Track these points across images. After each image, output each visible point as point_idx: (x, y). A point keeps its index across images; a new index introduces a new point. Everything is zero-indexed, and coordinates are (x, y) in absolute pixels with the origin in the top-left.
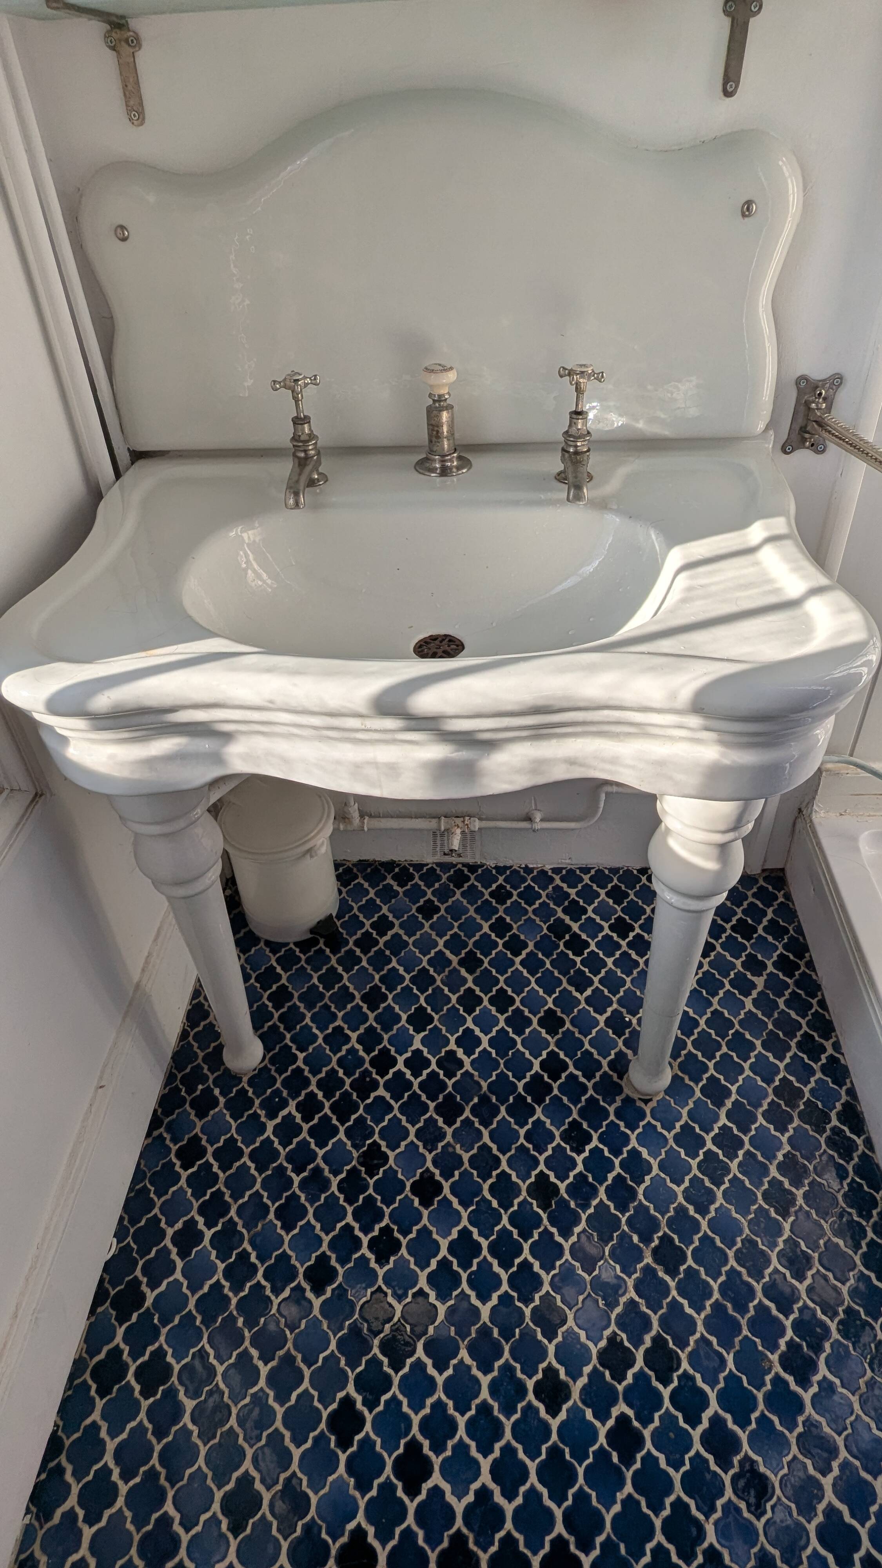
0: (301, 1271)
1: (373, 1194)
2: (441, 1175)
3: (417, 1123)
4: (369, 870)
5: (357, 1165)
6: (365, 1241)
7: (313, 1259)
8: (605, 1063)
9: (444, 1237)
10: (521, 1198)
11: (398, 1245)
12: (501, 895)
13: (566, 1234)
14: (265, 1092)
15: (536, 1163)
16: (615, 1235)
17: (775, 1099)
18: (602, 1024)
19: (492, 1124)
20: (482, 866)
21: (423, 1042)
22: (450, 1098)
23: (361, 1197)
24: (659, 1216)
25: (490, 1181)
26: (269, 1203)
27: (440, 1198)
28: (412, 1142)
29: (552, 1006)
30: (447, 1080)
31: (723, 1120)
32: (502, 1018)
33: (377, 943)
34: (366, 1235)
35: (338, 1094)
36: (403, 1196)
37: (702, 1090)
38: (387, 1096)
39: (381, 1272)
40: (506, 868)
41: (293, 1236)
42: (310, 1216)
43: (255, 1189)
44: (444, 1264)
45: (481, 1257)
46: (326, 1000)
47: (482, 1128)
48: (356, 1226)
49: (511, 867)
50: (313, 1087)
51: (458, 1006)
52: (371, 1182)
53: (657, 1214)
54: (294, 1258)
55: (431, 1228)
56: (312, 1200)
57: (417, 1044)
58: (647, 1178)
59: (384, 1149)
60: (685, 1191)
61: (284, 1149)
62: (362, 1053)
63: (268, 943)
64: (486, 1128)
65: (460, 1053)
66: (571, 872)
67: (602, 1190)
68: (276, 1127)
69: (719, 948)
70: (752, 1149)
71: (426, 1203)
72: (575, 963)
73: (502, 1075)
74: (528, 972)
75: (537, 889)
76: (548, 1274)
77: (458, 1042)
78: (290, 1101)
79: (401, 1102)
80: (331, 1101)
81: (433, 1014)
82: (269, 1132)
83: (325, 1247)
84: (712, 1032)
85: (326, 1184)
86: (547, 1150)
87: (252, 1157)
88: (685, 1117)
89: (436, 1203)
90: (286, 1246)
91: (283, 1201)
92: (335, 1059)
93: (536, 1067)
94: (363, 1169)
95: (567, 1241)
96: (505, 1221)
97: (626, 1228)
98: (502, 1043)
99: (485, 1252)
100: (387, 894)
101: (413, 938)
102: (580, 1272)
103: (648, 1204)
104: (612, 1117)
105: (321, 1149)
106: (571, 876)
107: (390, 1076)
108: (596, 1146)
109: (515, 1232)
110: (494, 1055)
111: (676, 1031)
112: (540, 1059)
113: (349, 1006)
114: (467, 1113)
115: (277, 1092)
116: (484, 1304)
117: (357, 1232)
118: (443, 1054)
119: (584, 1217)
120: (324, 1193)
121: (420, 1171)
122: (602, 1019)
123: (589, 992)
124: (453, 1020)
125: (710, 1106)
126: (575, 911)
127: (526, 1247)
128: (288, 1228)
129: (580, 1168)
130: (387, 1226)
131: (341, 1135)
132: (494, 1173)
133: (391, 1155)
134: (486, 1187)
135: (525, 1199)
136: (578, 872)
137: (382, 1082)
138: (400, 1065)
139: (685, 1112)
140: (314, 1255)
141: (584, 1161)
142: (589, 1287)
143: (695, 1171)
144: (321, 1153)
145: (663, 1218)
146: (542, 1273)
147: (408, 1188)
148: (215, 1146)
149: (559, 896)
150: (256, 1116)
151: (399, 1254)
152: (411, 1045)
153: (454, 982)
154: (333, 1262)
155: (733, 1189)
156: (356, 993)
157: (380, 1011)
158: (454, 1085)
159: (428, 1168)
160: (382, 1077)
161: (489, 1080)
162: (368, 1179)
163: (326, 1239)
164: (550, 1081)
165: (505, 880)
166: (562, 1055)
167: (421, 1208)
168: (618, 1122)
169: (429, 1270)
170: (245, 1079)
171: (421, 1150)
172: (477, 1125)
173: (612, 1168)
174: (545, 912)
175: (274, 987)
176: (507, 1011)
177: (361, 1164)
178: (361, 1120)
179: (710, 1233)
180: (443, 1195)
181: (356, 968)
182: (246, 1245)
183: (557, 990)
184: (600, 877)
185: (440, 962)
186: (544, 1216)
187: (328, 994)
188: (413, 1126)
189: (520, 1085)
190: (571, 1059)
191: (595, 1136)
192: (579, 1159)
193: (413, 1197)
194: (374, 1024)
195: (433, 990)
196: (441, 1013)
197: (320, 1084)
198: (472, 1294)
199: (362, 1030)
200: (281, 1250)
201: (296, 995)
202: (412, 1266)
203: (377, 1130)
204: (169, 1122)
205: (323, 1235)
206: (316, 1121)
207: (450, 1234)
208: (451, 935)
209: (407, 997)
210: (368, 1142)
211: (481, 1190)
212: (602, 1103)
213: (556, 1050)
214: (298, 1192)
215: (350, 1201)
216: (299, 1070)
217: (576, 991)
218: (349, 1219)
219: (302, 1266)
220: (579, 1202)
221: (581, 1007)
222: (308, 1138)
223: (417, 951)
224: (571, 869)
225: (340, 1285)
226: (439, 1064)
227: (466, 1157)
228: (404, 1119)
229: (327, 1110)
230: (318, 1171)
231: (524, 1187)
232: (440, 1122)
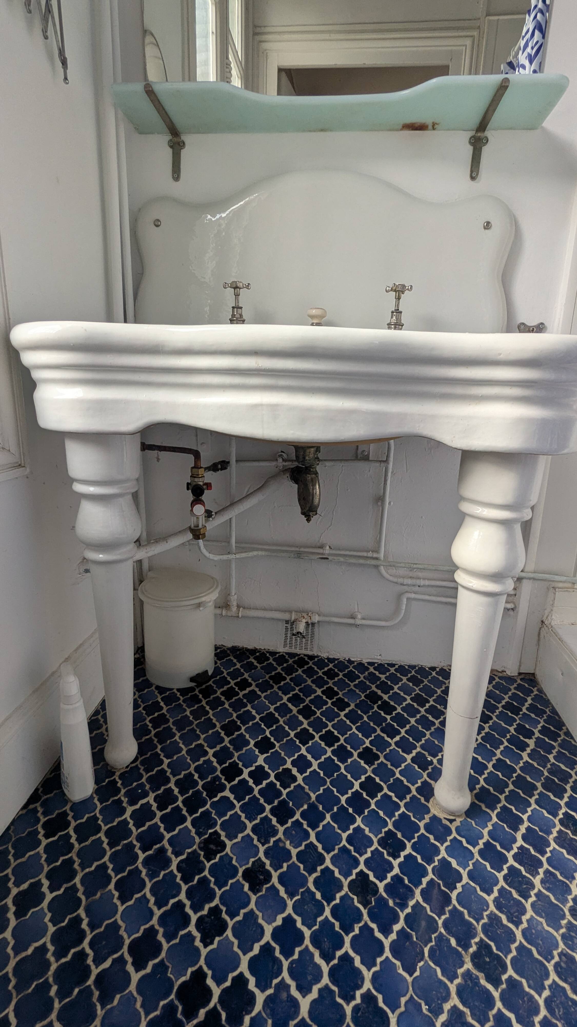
0: (127, 942)
1: (208, 876)
2: (271, 865)
3: (254, 820)
4: (238, 653)
5: (198, 850)
6: (194, 918)
7: (141, 931)
8: (413, 789)
9: (269, 923)
10: (343, 893)
11: (223, 927)
12: (331, 674)
13: (386, 931)
14: (132, 785)
15: (357, 863)
16: (433, 936)
17: (562, 829)
18: (409, 761)
19: (318, 827)
20: (317, 656)
21: (265, 760)
22: (283, 803)
23: (197, 878)
24: (474, 922)
25: (314, 875)
26: (112, 874)
27: (268, 885)
28: (248, 835)
29: (369, 745)
30: (282, 790)
31: (520, 842)
32: (329, 750)
33: (238, 694)
34: (195, 913)
35: (191, 792)
36: (234, 880)
37: (498, 816)
38: (232, 797)
39: (204, 952)
40: (334, 660)
41: (127, 907)
42: (147, 890)
43: (103, 861)
44: (267, 949)
45: (303, 947)
46: (194, 726)
47: (309, 829)
48: (188, 903)
49: (338, 659)
50: (172, 785)
51: (295, 739)
52: (208, 865)
53: (471, 920)
54: (123, 929)
55: (257, 912)
56: (151, 876)
57: (260, 761)
58: (459, 885)
59: (223, 838)
60: (496, 900)
61: (137, 830)
62: (215, 764)
63: (158, 688)
64: (313, 830)
65: (295, 771)
66: (381, 665)
67: (418, 892)
68: (134, 812)
69: (495, 718)
70: (550, 869)
71: (254, 889)
72: (386, 719)
73: (327, 790)
74: (350, 722)
75: (357, 673)
76: (369, 970)
77: (294, 763)
78: (151, 793)
79: (242, 802)
80: (184, 797)
81: (275, 742)
82: (127, 815)
83: (154, 921)
84: (499, 774)
85: (168, 862)
86: (366, 853)
87: (107, 834)
88: (486, 837)
89: (264, 890)
90: (118, 916)
91: (125, 874)
92: (193, 766)
93: (357, 786)
94: (202, 853)
95: (386, 938)
96: (327, 912)
97: (442, 930)
98: (328, 767)
99: (307, 942)
100: (250, 667)
101: (265, 694)
102: (401, 971)
103: (462, 909)
104: (422, 831)
105: (168, 833)
106: (381, 668)
107: (236, 782)
108: (410, 853)
109: (337, 924)
110: (322, 775)
111: (468, 771)
112: (360, 781)
113: (210, 732)
114: (297, 816)
115: (142, 786)
116: (304, 997)
117: (188, 910)
118: (280, 770)
119: (402, 916)
120: (164, 870)
121: (252, 860)
122: (409, 757)
123: (397, 738)
124: (291, 748)
125: (507, 829)
126: (385, 688)
127: (347, 940)
128: (123, 899)
129: (396, 871)
130: (217, 906)
131: (188, 824)
132: (319, 868)
133: (229, 844)
134: (311, 879)
135: (347, 894)
136: (386, 666)
137: (228, 786)
138: (245, 775)
139: (485, 832)
140: (143, 928)
141: (400, 865)
142: (411, 988)
143: (502, 883)
144: (167, 836)
145: (478, 924)
146: (363, 969)
147: (240, 874)
148: (79, 822)
149: (373, 678)
150: (120, 801)
151: (225, 935)
152: (256, 762)
153: (293, 723)
154: (160, 937)
155: (539, 903)
156: (217, 724)
157: (234, 736)
158: (288, 794)
159: (260, 858)
160: (229, 783)
161: (317, 793)
162: (206, 862)
163: (158, 913)
164: (368, 798)
165: (334, 666)
166: (377, 780)
167: (250, 893)
168: (428, 835)
169: (251, 954)
170: (118, 774)
171: (255, 842)
172: (305, 826)
173: (425, 874)
174: (362, 687)
175: (156, 714)
176: (334, 746)
177: (201, 849)
178: (206, 814)
179: (526, 944)
180: (271, 883)
181: (220, 708)
182: (81, 912)
183: (373, 735)
184: (402, 670)
185: (283, 710)
186: (365, 912)
187: (196, 722)
188: (250, 822)
189: (343, 799)
190: (385, 783)
191: (409, 845)
192: (396, 863)
193: (244, 882)
194: (228, 745)
195: (276, 727)
196: (282, 743)
197: (177, 783)
198: (293, 984)
199: (218, 748)
200: (113, 920)
201: (171, 720)
202: (236, 949)
203: (219, 822)
204: (47, 799)
205: (155, 909)
206: (168, 810)
207: (275, 920)
208: (293, 694)
209: (255, 730)
210: (210, 831)
211: (306, 880)
212: (413, 819)
213: (373, 776)
214: (140, 867)
215: (186, 880)
216: (163, 771)
217: (388, 737)
218: (182, 896)
219: (129, 938)
220: (398, 901)
221: (391, 748)
222: (159, 823)
223: (267, 702)
224: (381, 664)
225: (162, 961)
226: (277, 777)
227: (294, 852)
228: (243, 815)
229: (180, 803)
230: (162, 850)
231: (346, 883)
232: (274, 821)
